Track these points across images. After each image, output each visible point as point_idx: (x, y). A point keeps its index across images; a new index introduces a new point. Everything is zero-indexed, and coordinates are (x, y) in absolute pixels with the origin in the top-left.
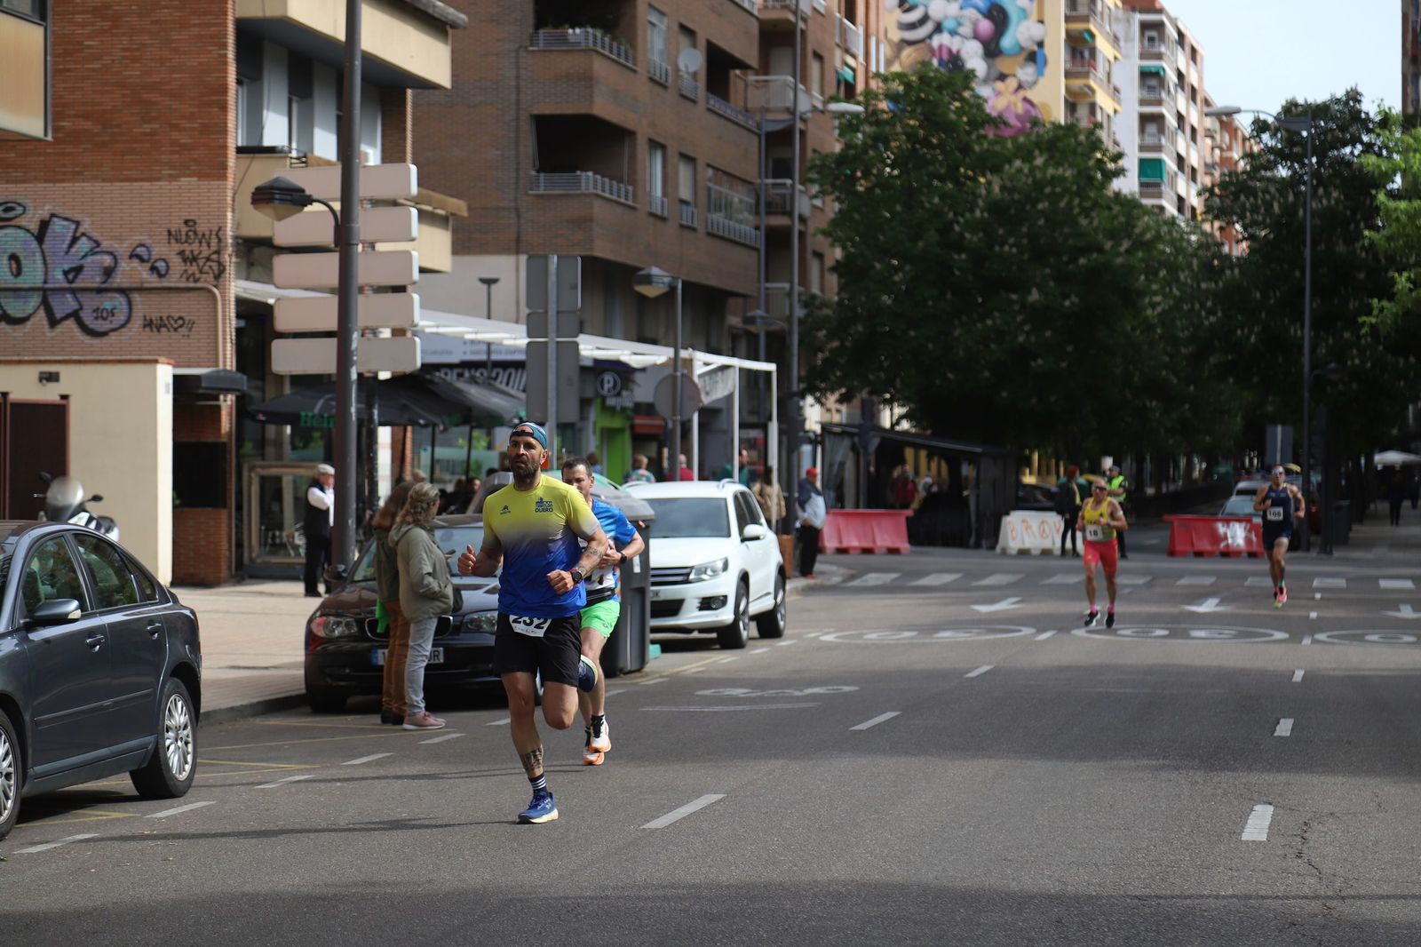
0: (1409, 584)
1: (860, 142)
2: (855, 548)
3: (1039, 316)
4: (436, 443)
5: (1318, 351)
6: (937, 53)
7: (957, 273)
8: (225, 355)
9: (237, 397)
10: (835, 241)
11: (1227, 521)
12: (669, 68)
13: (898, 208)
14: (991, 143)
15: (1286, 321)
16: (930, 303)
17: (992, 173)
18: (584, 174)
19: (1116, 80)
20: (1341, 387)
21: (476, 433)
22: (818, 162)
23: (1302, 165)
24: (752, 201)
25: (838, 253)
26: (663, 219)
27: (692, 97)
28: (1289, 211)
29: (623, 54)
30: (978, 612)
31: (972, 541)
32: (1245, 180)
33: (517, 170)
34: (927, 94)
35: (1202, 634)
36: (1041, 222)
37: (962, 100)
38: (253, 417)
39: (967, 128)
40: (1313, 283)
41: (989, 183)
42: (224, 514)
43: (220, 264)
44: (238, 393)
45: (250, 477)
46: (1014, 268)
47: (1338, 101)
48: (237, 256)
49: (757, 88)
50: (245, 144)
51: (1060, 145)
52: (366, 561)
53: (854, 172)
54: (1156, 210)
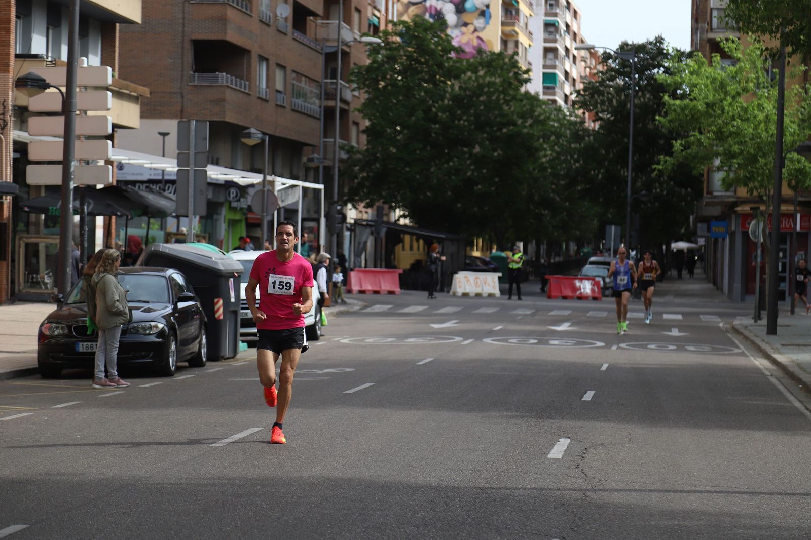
0: (680, 317)
1: (380, 60)
2: (369, 291)
3: (480, 161)
4: (129, 226)
5: (637, 184)
6: (429, 10)
7: (434, 135)
8: (6, 173)
9: (13, 198)
10: (365, 115)
11: (581, 279)
12: (271, 15)
13: (401, 98)
14: (454, 62)
15: (619, 167)
16: (418, 152)
17: (454, 80)
18: (220, 74)
19: (530, 28)
20: (649, 205)
21: (152, 220)
22: (356, 71)
23: (630, 79)
24: (318, 92)
25: (367, 123)
26: (266, 101)
27: (284, 31)
28: (622, 104)
29: (244, 6)
30: (433, 328)
31: (439, 288)
32: (598, 86)
33: (182, 71)
34: (419, 34)
35: (556, 342)
36: (482, 108)
37: (439, 37)
38: (22, 209)
39: (441, 53)
40: (634, 146)
41: (453, 85)
42: (4, 263)
43: (4, 121)
44: (13, 195)
45: (19, 243)
46: (466, 133)
47: (651, 43)
48: (14, 117)
49: (322, 27)
50: (21, 53)
51: (494, 64)
52: (75, 291)
53: (377, 76)
54: (550, 102)
